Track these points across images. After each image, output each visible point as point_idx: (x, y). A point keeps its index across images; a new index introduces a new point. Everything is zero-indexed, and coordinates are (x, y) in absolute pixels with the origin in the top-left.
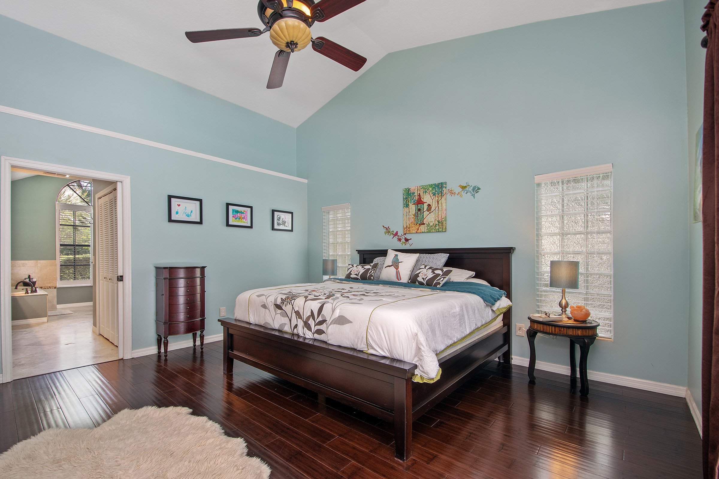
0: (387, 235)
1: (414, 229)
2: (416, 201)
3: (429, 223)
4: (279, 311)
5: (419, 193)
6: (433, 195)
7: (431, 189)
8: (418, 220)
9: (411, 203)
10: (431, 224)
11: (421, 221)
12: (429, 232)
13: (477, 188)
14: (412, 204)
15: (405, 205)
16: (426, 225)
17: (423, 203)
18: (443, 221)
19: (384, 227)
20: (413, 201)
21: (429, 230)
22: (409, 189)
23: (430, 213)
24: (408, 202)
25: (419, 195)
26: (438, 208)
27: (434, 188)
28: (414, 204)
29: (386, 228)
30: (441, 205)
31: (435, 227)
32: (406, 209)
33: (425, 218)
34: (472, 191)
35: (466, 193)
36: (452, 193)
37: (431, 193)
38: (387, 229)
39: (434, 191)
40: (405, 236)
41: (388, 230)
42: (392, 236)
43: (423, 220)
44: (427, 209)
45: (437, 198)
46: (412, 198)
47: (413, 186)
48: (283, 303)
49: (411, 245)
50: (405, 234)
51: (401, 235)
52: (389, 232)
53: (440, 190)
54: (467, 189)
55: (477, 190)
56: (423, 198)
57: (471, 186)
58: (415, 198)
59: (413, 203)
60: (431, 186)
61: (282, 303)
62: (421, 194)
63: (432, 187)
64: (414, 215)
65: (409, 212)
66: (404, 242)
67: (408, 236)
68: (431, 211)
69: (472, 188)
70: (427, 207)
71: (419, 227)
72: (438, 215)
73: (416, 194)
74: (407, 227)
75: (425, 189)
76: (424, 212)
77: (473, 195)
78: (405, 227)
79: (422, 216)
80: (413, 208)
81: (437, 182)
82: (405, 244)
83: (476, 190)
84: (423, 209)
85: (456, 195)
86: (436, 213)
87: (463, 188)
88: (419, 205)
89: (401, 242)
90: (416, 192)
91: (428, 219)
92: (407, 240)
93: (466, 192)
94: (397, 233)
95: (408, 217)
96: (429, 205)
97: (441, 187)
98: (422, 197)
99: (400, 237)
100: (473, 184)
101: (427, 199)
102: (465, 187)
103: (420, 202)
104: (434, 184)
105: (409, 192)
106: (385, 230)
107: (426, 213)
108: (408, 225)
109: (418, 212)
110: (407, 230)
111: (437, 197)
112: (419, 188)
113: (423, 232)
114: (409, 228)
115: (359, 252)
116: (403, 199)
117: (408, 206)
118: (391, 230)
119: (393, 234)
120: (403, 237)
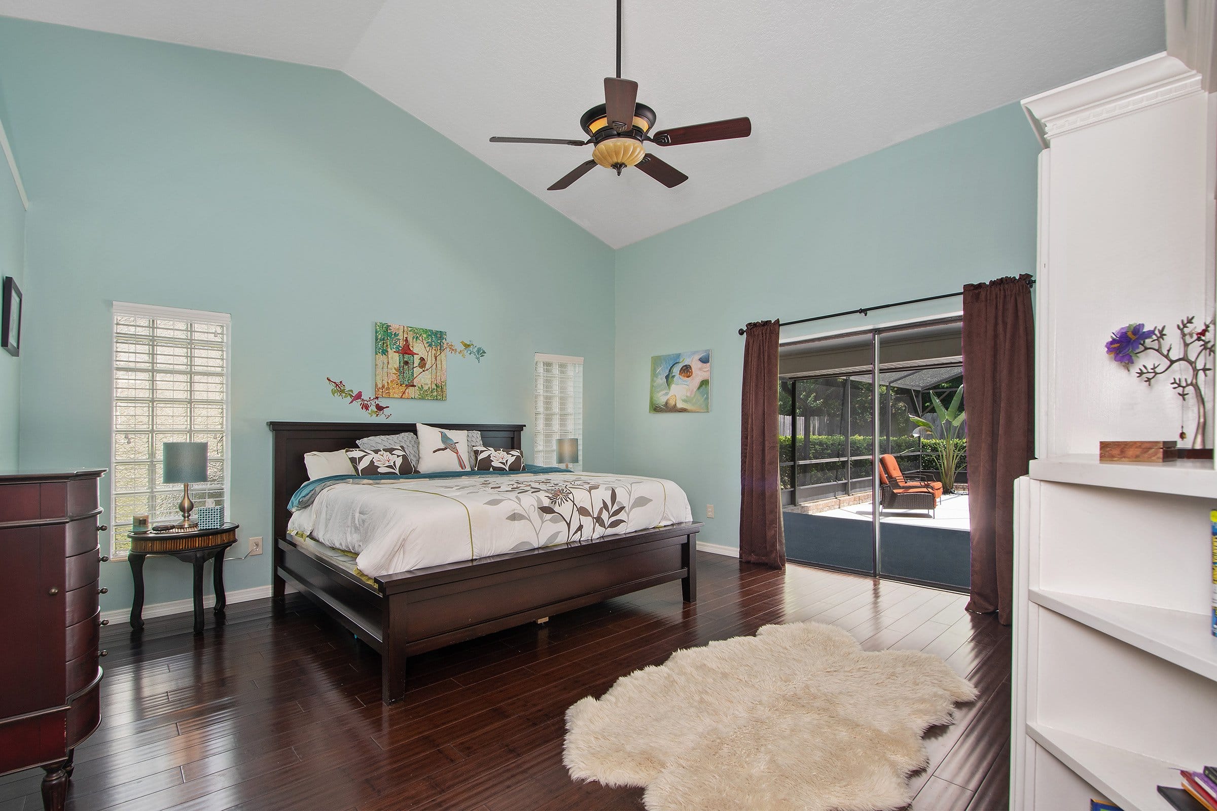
0: (337, 398)
1: (396, 391)
2: (400, 349)
3: (422, 386)
4: (549, 516)
5: (405, 336)
6: (429, 346)
7: (425, 336)
8: (404, 377)
9: (391, 349)
10: (426, 388)
11: (409, 381)
12: (422, 398)
13: (482, 351)
14: (394, 352)
15: (381, 350)
16: (417, 388)
17: (413, 354)
18: (442, 386)
19: (329, 380)
20: (395, 346)
21: (422, 396)
22: (388, 326)
23: (424, 371)
24: (387, 346)
25: (406, 340)
26: (436, 365)
27: (430, 335)
28: (398, 352)
29: (335, 383)
30: (440, 363)
31: (432, 392)
32: (381, 358)
33: (416, 377)
34: (476, 353)
35: (470, 354)
36: (453, 350)
37: (425, 342)
38: (337, 385)
39: (430, 341)
40: (376, 400)
41: (339, 388)
42: (349, 399)
43: (413, 380)
44: (419, 364)
45: (434, 352)
46: (394, 342)
47: (396, 324)
48: (554, 503)
49: (389, 416)
50: (377, 398)
51: (368, 399)
52: (342, 391)
53: (439, 341)
54: (471, 349)
55: (483, 353)
56: (413, 347)
57: (476, 347)
58: (398, 343)
59: (395, 350)
60: (426, 331)
61: (552, 502)
62: (410, 339)
63: (426, 333)
64: (398, 370)
65: (388, 363)
66: (374, 412)
67: (382, 403)
68: (426, 369)
69: (476, 349)
70: (420, 361)
71: (406, 390)
72: (436, 376)
73: (401, 337)
74: (383, 386)
75: (417, 333)
76: (414, 368)
77: (478, 359)
78: (380, 386)
79: (410, 373)
80: (395, 359)
81: (435, 328)
82: (377, 415)
83: (481, 353)
84: (413, 363)
85: (457, 353)
86: (434, 373)
87: (467, 346)
88: (406, 356)
89: (370, 411)
90: (401, 334)
91: (421, 380)
92: (380, 408)
93: (469, 352)
94: (359, 396)
95: (386, 370)
96: (422, 359)
97: (440, 337)
98: (411, 343)
99: (366, 402)
100: (478, 344)
101: (419, 348)
102: (469, 345)
103: (406, 350)
104: (430, 330)
105: (389, 331)
106: (333, 386)
107: (417, 370)
108: (386, 384)
109: (403, 366)
110: (382, 391)
111: (435, 350)
112: (405, 328)
113: (412, 398)
114: (388, 389)
115: (275, 427)
116: (377, 339)
117: (385, 352)
118: (347, 388)
119: (351, 396)
120: (373, 403)
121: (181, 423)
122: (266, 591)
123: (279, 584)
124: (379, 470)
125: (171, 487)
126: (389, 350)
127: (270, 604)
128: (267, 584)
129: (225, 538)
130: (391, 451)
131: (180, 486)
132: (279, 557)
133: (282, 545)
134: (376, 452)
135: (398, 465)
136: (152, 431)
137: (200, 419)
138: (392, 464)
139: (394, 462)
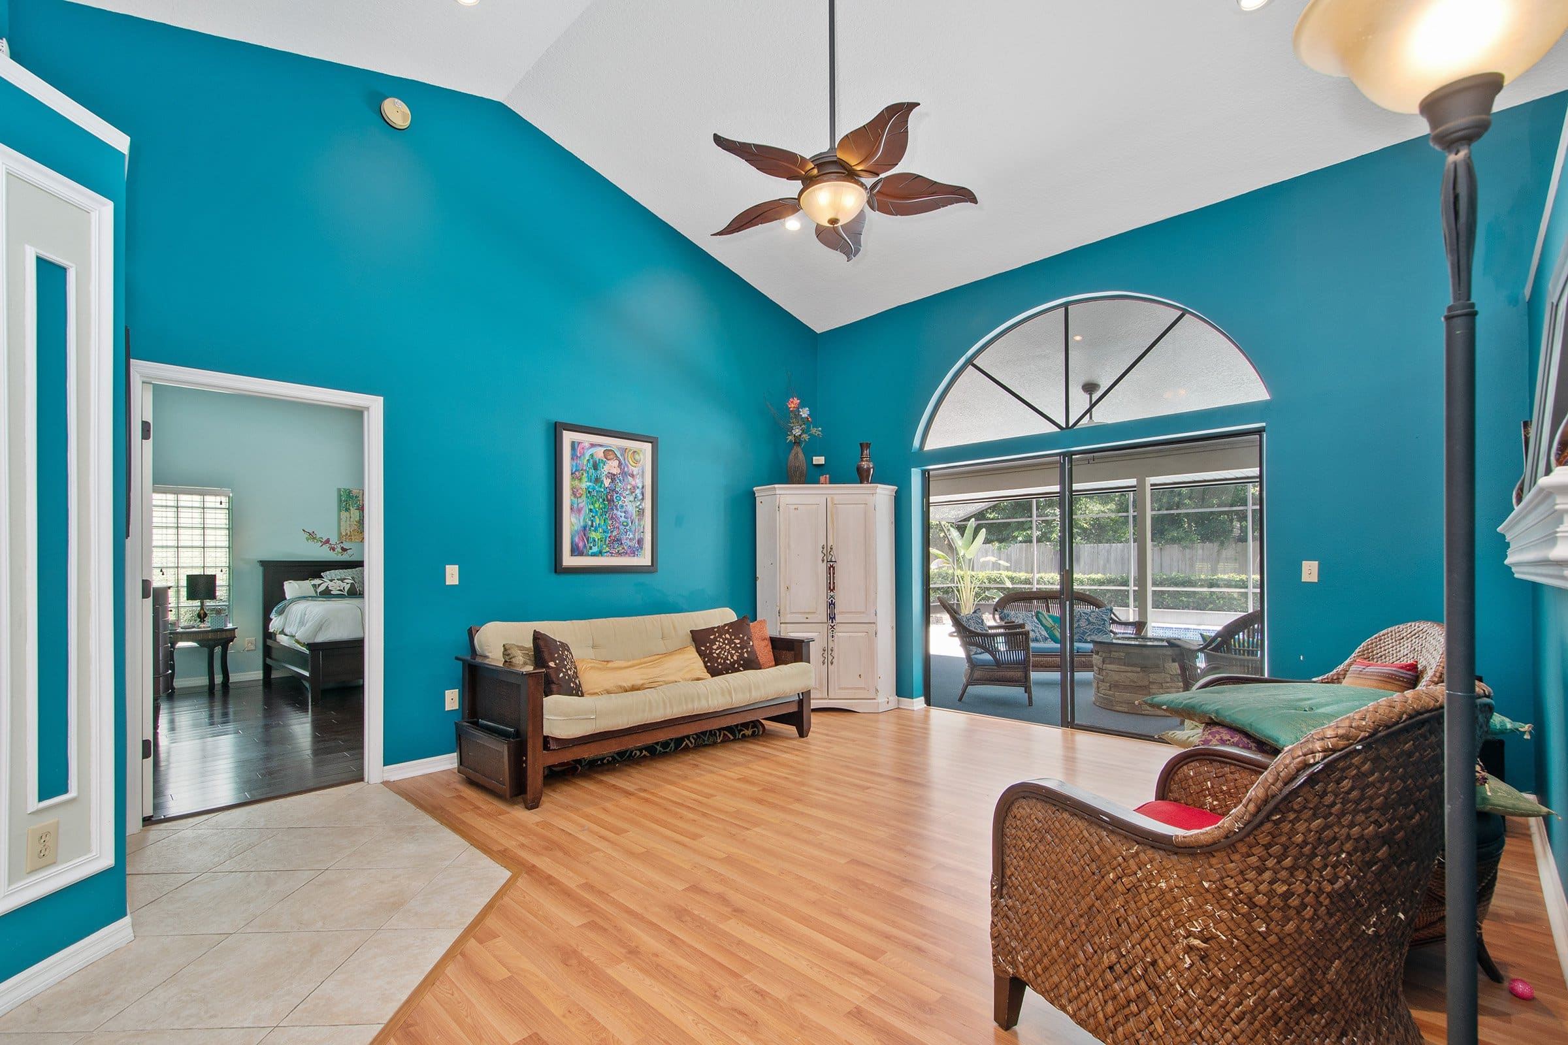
0: (310, 543)
1: (357, 537)
15: (344, 509)
19: (304, 531)
20: (356, 505)
22: (350, 491)
24: (349, 505)
28: (358, 510)
29: (308, 533)
32: (344, 514)
38: (310, 534)
40: (341, 544)
41: (312, 536)
42: (320, 544)
46: (355, 502)
49: (351, 555)
50: (342, 542)
51: (335, 544)
52: (314, 538)
58: (358, 502)
65: (350, 517)
66: (339, 552)
67: (344, 547)
74: (347, 534)
78: (344, 534)
80: (356, 514)
82: (342, 555)
89: (336, 552)
92: (344, 550)
94: (328, 541)
95: (348, 522)
99: (333, 546)
105: (351, 494)
106: (307, 535)
108: (349, 533)
110: (344, 537)
114: (350, 536)
115: (263, 563)
116: (341, 501)
117: (347, 510)
118: (318, 536)
119: (321, 542)
120: (339, 546)
121: (198, 562)
122: (259, 675)
123: (267, 669)
124: (332, 592)
125: (191, 603)
126: (351, 508)
127: (261, 682)
128: (259, 670)
129: (228, 635)
130: (342, 580)
131: (197, 603)
132: (267, 651)
133: (269, 642)
134: (331, 581)
135: (346, 590)
136: (178, 567)
137: (210, 559)
138: (342, 589)
139: (344, 588)
